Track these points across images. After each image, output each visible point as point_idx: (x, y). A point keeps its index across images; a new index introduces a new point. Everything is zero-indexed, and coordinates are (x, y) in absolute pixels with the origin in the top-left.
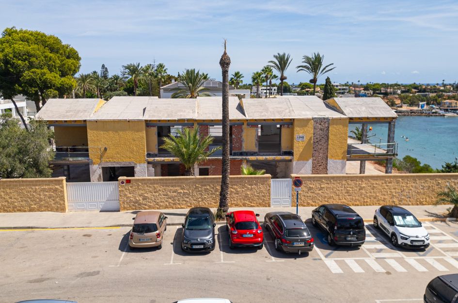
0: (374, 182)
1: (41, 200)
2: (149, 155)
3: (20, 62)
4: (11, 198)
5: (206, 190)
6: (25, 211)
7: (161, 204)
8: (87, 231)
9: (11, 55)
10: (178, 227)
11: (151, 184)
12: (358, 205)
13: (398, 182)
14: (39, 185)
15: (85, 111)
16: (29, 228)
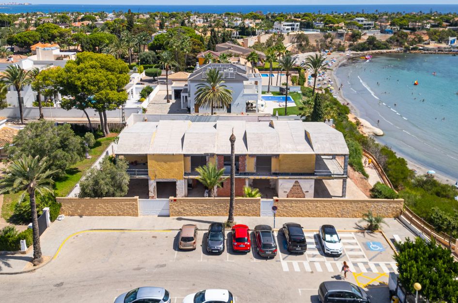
0: (325, 204)
1: (124, 210)
2: (186, 174)
3: (92, 87)
4: (108, 208)
5: (221, 206)
6: (115, 216)
7: (194, 213)
8: (154, 233)
9: (86, 83)
10: (204, 232)
11: (189, 202)
12: (315, 217)
13: (340, 204)
14: (124, 201)
15: (146, 145)
16: (121, 230)
